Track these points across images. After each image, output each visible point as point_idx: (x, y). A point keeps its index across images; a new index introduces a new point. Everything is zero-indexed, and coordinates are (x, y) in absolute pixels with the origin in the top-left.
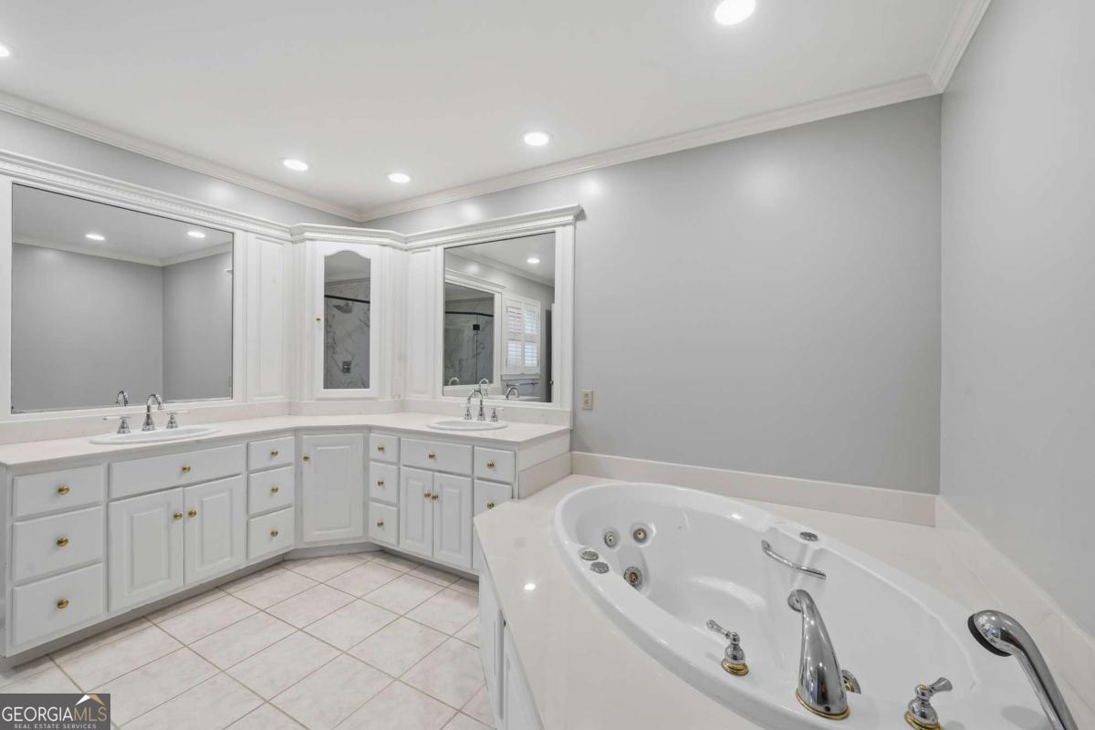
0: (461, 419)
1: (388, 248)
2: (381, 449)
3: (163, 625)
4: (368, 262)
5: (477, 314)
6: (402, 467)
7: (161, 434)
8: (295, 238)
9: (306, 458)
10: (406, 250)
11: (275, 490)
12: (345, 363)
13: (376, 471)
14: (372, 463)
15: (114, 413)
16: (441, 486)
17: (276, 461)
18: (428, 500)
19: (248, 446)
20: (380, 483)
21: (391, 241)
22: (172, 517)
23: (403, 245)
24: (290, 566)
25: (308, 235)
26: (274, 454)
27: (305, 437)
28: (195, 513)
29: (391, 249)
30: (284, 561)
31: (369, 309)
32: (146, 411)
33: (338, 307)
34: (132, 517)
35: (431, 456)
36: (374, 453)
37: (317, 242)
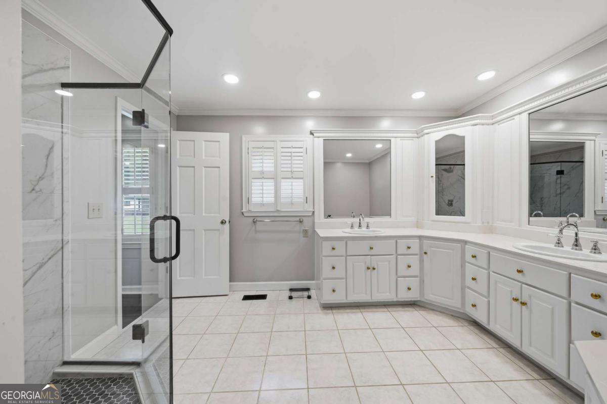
0: (552, 246)
1: (477, 126)
2: (474, 257)
3: (364, 314)
4: (462, 138)
5: (561, 162)
6: (491, 273)
7: (363, 232)
8: (419, 135)
9: (425, 253)
10: (493, 124)
11: (409, 266)
12: (449, 201)
13: (470, 271)
14: (467, 264)
15: (349, 220)
16: (530, 297)
17: (410, 251)
18: (516, 305)
19: (396, 241)
20: (474, 279)
21: (480, 121)
22: (366, 268)
23: (491, 121)
24: (418, 309)
25: (426, 131)
26: (409, 248)
27: (424, 241)
28: (375, 269)
29: (481, 126)
30: (414, 304)
31: (464, 169)
32: (359, 221)
33: (445, 170)
34: (353, 265)
35: (519, 271)
36: (468, 257)
37: (431, 134)
